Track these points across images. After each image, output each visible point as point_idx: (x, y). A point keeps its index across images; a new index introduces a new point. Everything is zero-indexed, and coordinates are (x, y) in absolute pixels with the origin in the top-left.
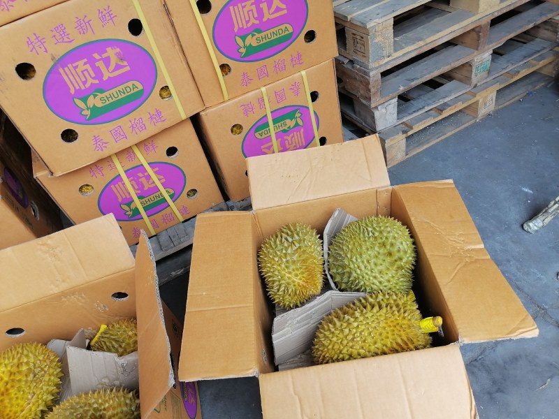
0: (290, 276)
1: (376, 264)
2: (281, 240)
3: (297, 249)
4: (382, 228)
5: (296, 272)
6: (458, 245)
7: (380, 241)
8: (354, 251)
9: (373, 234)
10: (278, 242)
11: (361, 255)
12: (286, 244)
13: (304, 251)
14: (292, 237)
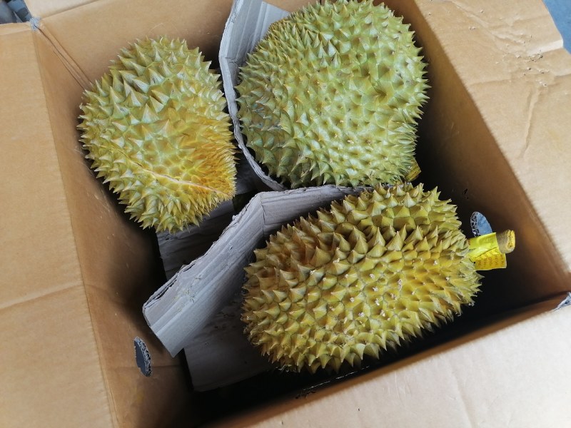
0: (160, 177)
1: (355, 126)
2: (123, 90)
3: (165, 109)
4: (357, 31)
5: (175, 165)
6: (517, 48)
7: (356, 64)
8: (301, 98)
9: (337, 47)
10: (116, 98)
11: (318, 107)
12: (136, 100)
13: (184, 111)
14: (148, 79)
